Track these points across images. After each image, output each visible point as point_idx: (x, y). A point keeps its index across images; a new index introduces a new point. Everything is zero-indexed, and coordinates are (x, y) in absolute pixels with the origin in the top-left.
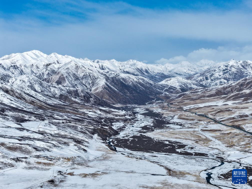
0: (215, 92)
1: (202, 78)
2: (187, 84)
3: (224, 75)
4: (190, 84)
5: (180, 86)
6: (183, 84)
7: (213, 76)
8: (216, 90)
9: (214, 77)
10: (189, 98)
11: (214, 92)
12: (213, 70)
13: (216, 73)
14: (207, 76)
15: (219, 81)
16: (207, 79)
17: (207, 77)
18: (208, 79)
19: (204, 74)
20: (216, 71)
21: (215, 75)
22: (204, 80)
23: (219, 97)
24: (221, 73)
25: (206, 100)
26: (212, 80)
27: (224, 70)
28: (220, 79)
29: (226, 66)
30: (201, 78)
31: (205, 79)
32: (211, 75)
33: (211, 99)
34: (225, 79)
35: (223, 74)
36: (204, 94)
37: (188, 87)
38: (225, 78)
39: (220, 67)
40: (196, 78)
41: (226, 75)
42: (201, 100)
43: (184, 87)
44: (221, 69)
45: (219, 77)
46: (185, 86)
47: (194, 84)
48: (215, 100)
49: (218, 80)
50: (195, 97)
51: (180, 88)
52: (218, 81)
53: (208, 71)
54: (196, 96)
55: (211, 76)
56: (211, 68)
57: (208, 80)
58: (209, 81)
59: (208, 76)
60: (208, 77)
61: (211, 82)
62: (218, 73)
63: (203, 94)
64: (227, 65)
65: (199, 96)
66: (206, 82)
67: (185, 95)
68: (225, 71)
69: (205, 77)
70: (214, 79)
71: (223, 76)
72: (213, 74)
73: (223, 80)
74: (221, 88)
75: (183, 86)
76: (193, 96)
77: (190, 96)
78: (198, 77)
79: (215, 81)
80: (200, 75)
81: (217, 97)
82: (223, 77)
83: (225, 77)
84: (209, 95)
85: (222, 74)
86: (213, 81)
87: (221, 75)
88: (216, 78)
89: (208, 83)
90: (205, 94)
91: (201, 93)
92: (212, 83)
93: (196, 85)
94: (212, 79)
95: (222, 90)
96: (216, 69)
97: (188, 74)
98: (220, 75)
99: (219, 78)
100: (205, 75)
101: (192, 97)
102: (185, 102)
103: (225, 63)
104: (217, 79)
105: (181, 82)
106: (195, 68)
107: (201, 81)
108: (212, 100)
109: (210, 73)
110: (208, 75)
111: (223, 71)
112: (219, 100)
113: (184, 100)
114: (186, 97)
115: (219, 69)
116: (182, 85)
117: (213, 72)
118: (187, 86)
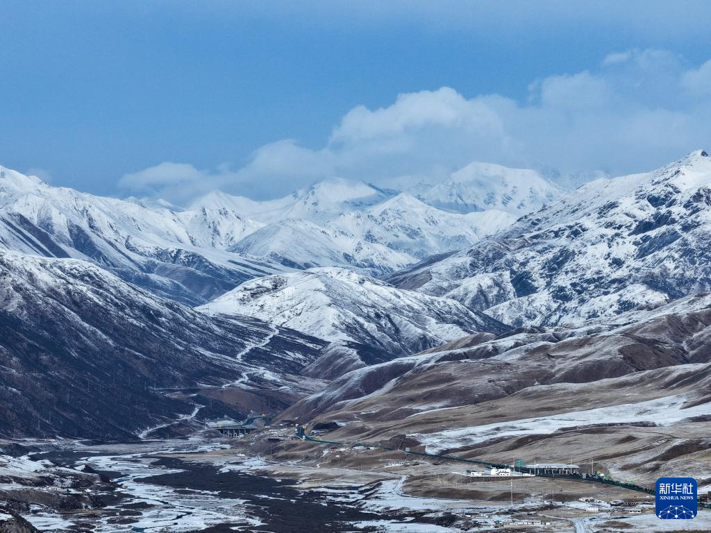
0: (621, 351)
1: (490, 282)
2: (397, 318)
3: (649, 258)
4: (417, 318)
5: (349, 329)
6: (368, 318)
7: (568, 266)
8: (626, 334)
9: (573, 271)
10: (443, 386)
11: (615, 348)
12: (563, 226)
13: (590, 249)
14: (527, 269)
15: (614, 297)
16: (523, 285)
17: (527, 275)
18: (534, 290)
19: (499, 255)
20: (587, 235)
21: (582, 261)
22: (501, 298)
23: (651, 379)
24: (626, 248)
25: (565, 395)
26: (560, 295)
27: (644, 226)
28: (621, 283)
29: (655, 201)
30: (484, 280)
31: (510, 287)
32: (555, 259)
33: (601, 389)
34: (653, 283)
35: (642, 254)
36: (546, 365)
37: (404, 334)
38: (651, 275)
39: (613, 205)
40: (445, 284)
41: (661, 261)
42: (527, 396)
43: (377, 334)
44: (617, 216)
45: (607, 270)
46: (380, 328)
47: (441, 318)
48: (627, 393)
49: (606, 294)
50: (481, 383)
51: (351, 339)
52: (605, 298)
53: (527, 236)
54: (493, 377)
55: (554, 266)
56: (544, 214)
57: (534, 296)
58: (542, 299)
59: (535, 267)
60: (535, 276)
61: (555, 306)
62: (603, 248)
63: (535, 364)
64: (659, 191)
65: (506, 375)
66: (520, 308)
67: (409, 373)
68: (652, 233)
69: (513, 272)
70: (574, 285)
71: (638, 264)
72: (566, 255)
73: (637, 293)
74: (653, 326)
75: (371, 327)
76: (468, 377)
77: (450, 379)
78: (458, 274)
79: (582, 301)
80: (473, 265)
81: (642, 380)
82: (638, 270)
83: (657, 271)
84: (576, 368)
85: (633, 249)
86: (567, 298)
87: (622, 257)
88: (589, 281)
89: (531, 317)
90: (549, 362)
91: (523, 359)
92: (565, 311)
93: (460, 324)
94: (562, 289)
95: (663, 336)
96: (587, 222)
97: (372, 266)
98: (618, 263)
99: (614, 281)
100: (509, 264)
101: (462, 384)
102: (418, 411)
103: (645, 181)
104: (600, 284)
105: (356, 305)
106: (415, 227)
107: (486, 301)
108: (608, 395)
109: (540, 247)
110: (532, 264)
111: (636, 232)
112: (657, 393)
113: (412, 400)
114: (421, 386)
115: (603, 220)
116: (361, 320)
117: (563, 241)
118: (397, 331)
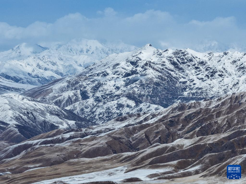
0: (106, 143)
1: (73, 94)
2: (35, 113)
3: (129, 87)
4: (43, 113)
5: (17, 119)
6: (24, 114)
7: (100, 89)
8: (109, 136)
9: (102, 91)
11: (104, 142)
12: (100, 72)
13: (108, 83)
14: (86, 89)
15: (116, 102)
16: (85, 96)
17: (86, 92)
18: (88, 97)
19: (77, 83)
20: (108, 77)
21: (105, 87)
22: (76, 100)
24: (121, 82)
26: (97, 100)
27: (128, 75)
28: (118, 96)
29: (132, 63)
30: (70, 93)
31: (80, 96)
32: (96, 86)
34: (130, 97)
35: (127, 85)
36: (79, 148)
37: (38, 120)
38: (129, 94)
39: (118, 64)
40: (57, 95)
41: (133, 88)
43: (27, 120)
45: (114, 91)
46: (29, 118)
47: (51, 113)
49: (113, 100)
50: (54, 156)
51: (17, 123)
52: (112, 102)
53: (87, 75)
54: (59, 153)
55: (95, 89)
56: (94, 66)
57: (88, 100)
58: (91, 101)
60: (89, 92)
61: (95, 104)
62: (112, 82)
64: (134, 59)
65: (64, 153)
66: (83, 104)
67: (29, 150)
68: (130, 77)
69: (81, 90)
70: (102, 96)
71: (125, 89)
72: (100, 85)
73: (124, 100)
75: (25, 117)
78: (62, 90)
79: (104, 103)
80: (68, 86)
81: (112, 158)
82: (124, 91)
83: (131, 92)
85: (123, 83)
86: (100, 101)
87: (119, 86)
88: (107, 95)
89: (87, 108)
91: (71, 145)
92: (98, 106)
94: (98, 97)
96: (109, 71)
97: (38, 77)
98: (118, 88)
99: (116, 96)
100: (81, 86)
104: (112, 96)
105: (20, 109)
106: (55, 62)
107: (71, 101)
109: (92, 80)
110: (88, 88)
111: (125, 77)
115: (114, 70)
116: (21, 115)
117: (99, 78)
118: (35, 118)
